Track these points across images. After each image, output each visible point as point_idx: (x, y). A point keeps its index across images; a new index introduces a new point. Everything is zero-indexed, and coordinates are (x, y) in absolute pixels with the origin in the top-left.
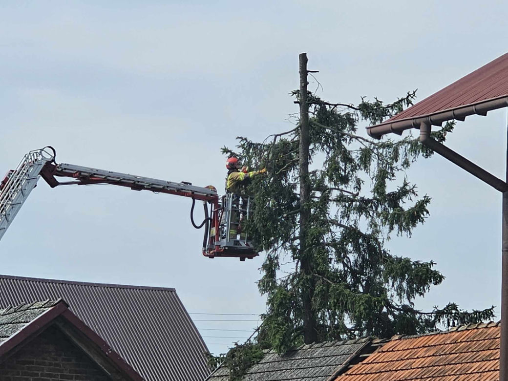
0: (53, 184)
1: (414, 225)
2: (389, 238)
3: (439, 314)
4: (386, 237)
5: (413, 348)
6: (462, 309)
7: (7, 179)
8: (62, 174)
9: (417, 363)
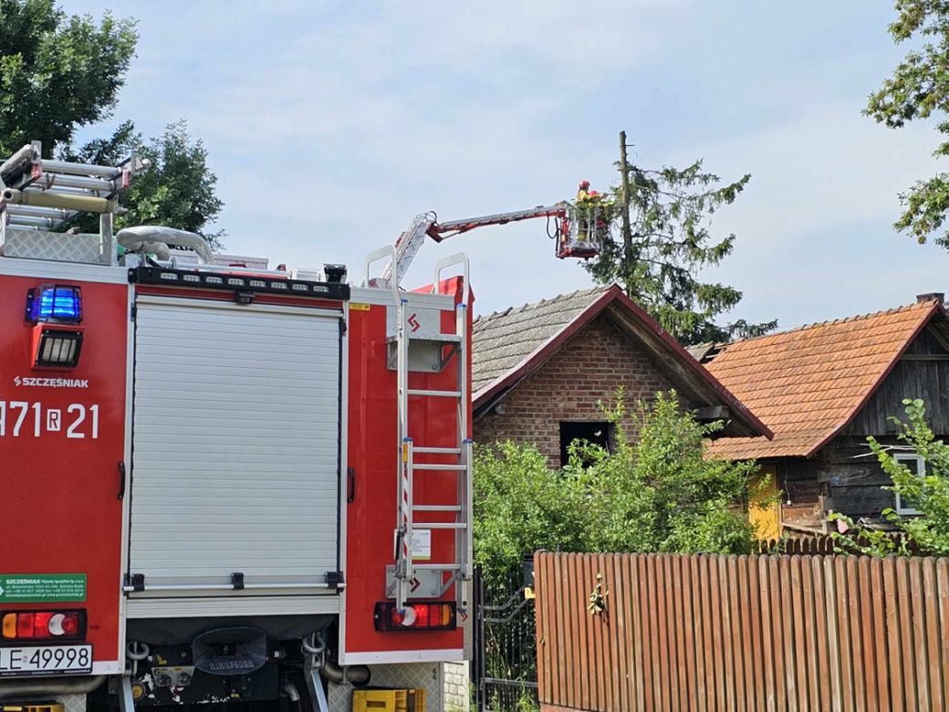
0: (438, 240)
1: (721, 258)
2: (701, 269)
3: (732, 328)
4: (699, 268)
5: (762, 347)
6: (750, 323)
7: (400, 239)
8: (445, 230)
9: (771, 358)
